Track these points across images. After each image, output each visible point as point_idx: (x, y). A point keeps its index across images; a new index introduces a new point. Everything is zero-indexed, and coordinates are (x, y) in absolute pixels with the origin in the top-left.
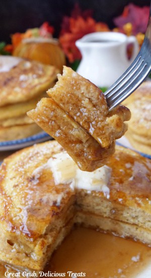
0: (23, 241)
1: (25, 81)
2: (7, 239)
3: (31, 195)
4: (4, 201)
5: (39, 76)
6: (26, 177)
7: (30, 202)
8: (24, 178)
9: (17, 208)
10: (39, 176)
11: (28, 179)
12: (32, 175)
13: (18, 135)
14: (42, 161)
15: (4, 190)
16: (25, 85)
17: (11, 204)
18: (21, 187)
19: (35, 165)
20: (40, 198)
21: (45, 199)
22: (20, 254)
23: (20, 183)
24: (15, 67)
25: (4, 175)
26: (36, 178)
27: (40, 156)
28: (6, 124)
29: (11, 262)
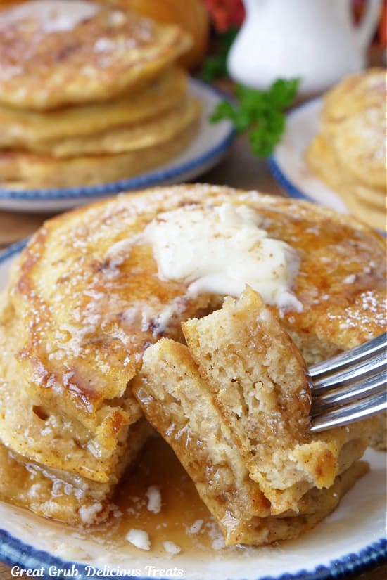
0: (70, 411)
1: (108, 54)
2: (33, 403)
3: (98, 301)
4: (30, 314)
5: (142, 45)
6: (89, 262)
7: (93, 319)
8: (84, 263)
9: (61, 332)
10: (120, 261)
11: (93, 266)
12: (105, 256)
13: (88, 177)
14: (132, 227)
15: (35, 288)
16: (106, 62)
17: (48, 321)
18: (75, 283)
19: (114, 236)
20: (118, 312)
21: (130, 314)
22: (62, 442)
23: (74, 274)
24: (86, 22)
25: (38, 255)
26: (112, 265)
27: (129, 216)
28: (61, 151)
29: (38, 458)
